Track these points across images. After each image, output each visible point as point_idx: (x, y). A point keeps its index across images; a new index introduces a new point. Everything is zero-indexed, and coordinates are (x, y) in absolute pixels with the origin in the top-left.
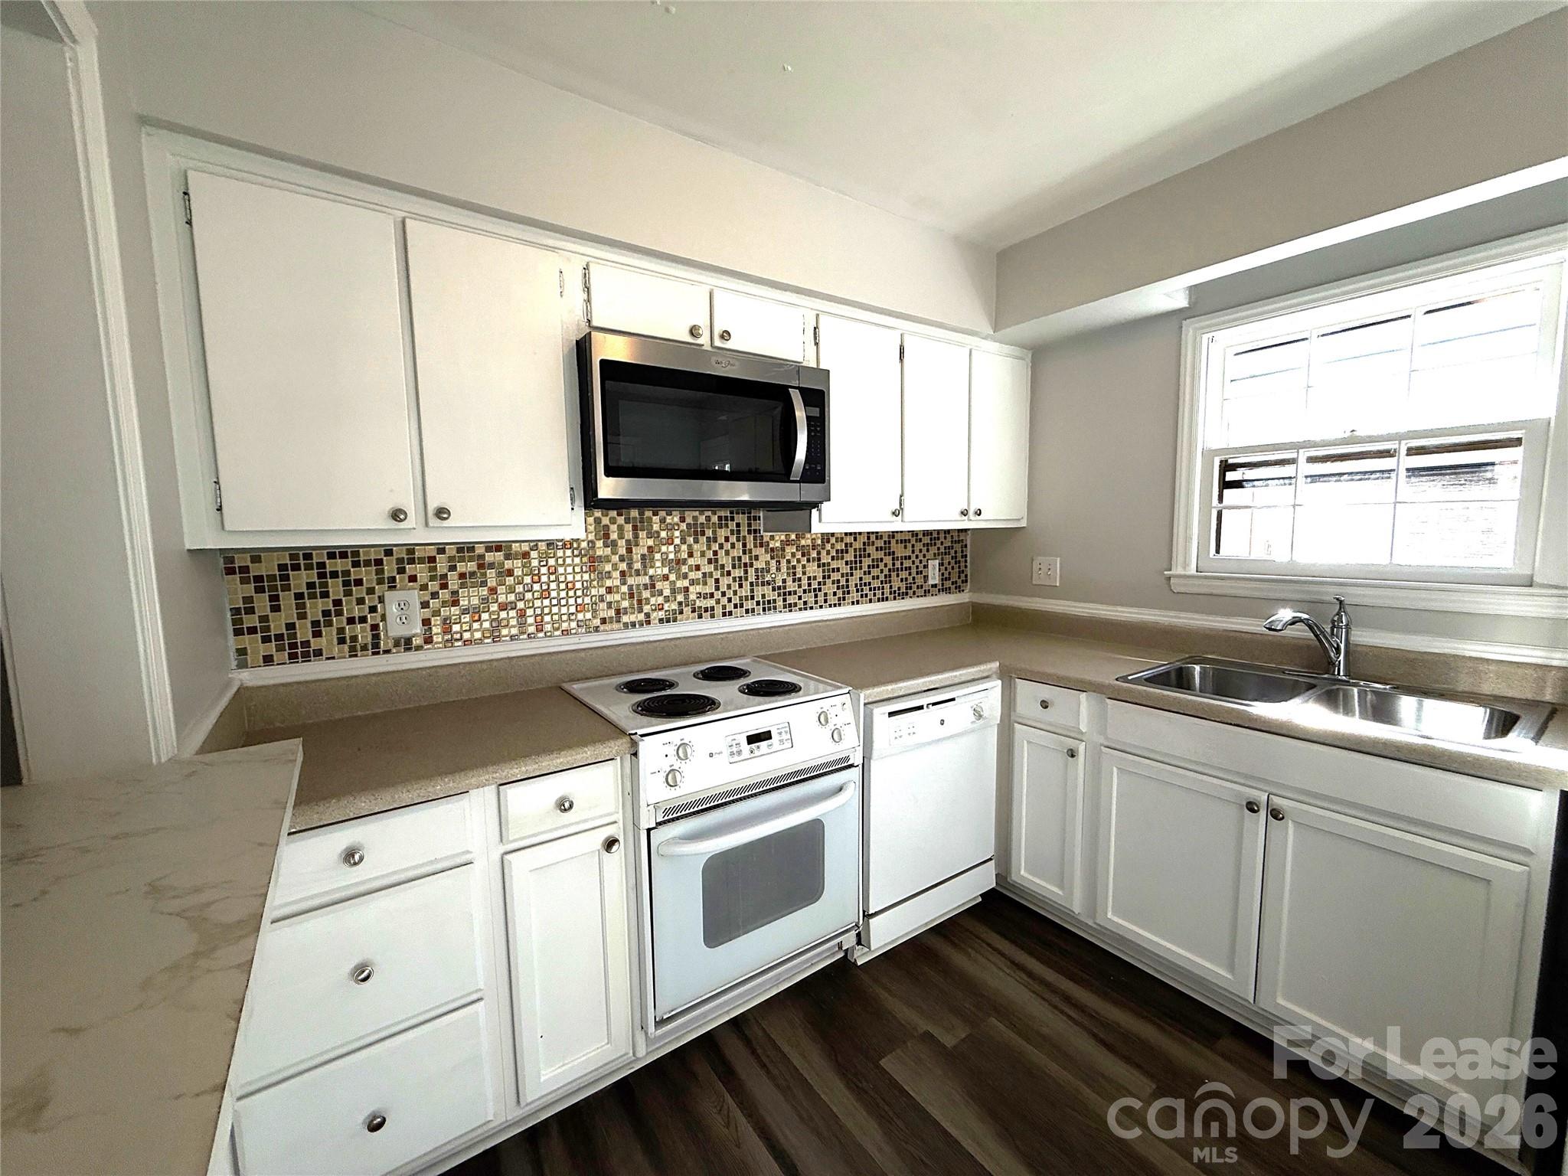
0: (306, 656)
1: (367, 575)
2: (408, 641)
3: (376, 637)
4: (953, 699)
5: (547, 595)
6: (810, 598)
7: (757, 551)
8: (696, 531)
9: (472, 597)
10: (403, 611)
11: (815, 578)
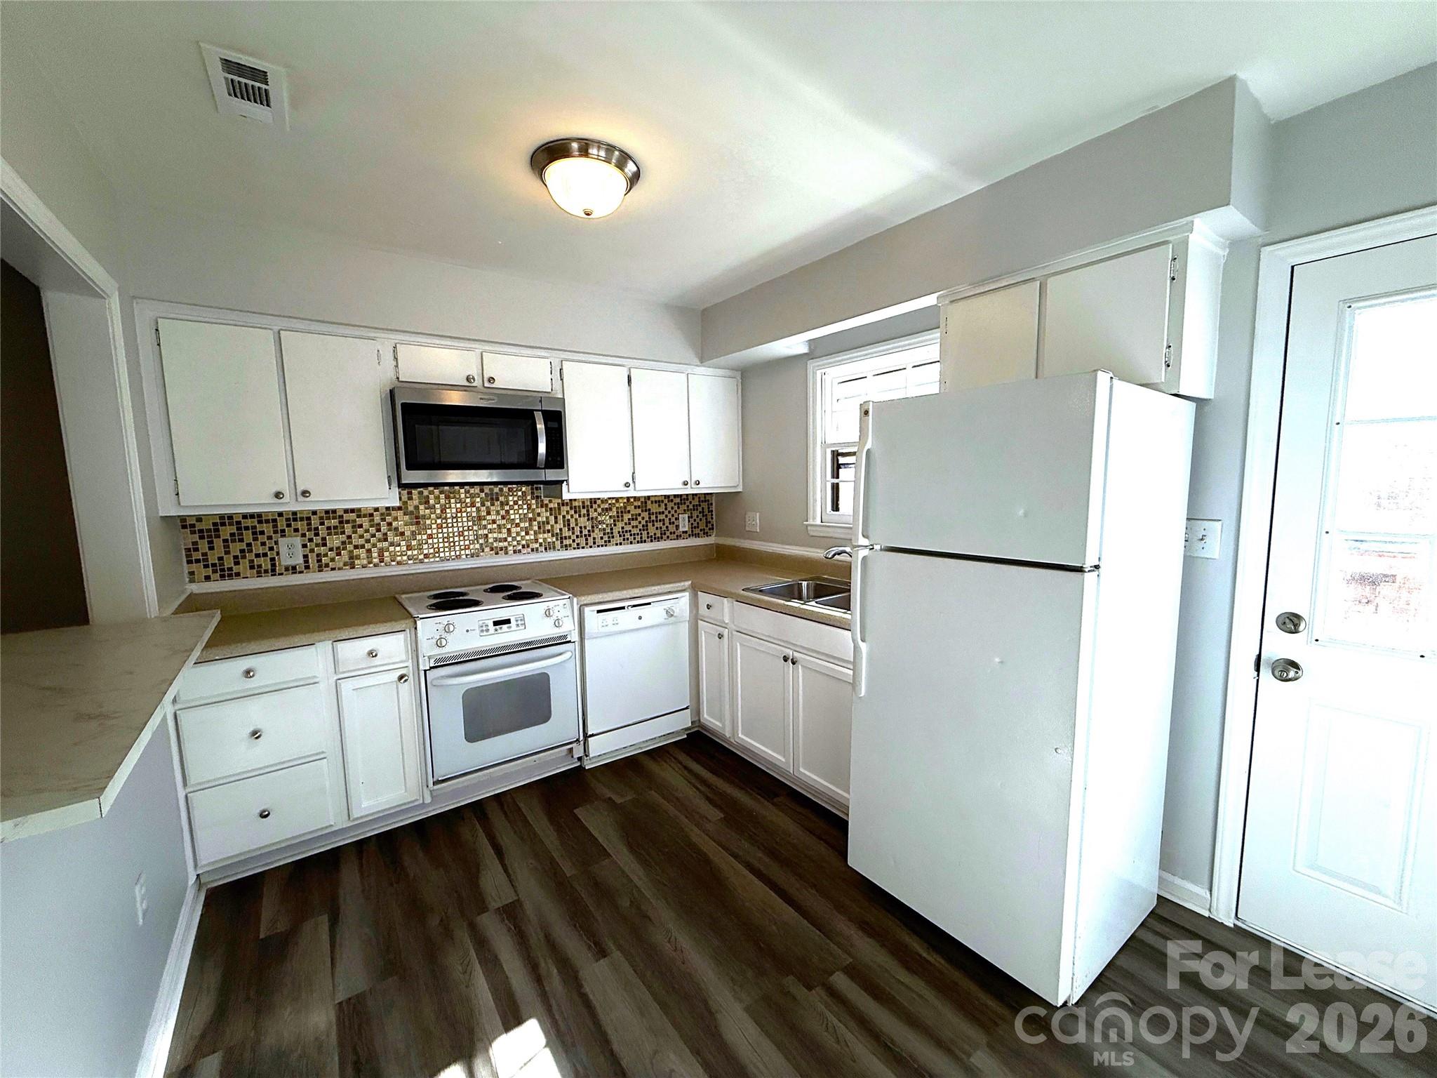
0: (230, 576)
1: (266, 528)
2: (294, 568)
3: (274, 565)
4: (649, 604)
5: (386, 540)
6: (582, 541)
7: (539, 510)
8: (493, 498)
9: (335, 541)
10: (290, 550)
11: (585, 527)
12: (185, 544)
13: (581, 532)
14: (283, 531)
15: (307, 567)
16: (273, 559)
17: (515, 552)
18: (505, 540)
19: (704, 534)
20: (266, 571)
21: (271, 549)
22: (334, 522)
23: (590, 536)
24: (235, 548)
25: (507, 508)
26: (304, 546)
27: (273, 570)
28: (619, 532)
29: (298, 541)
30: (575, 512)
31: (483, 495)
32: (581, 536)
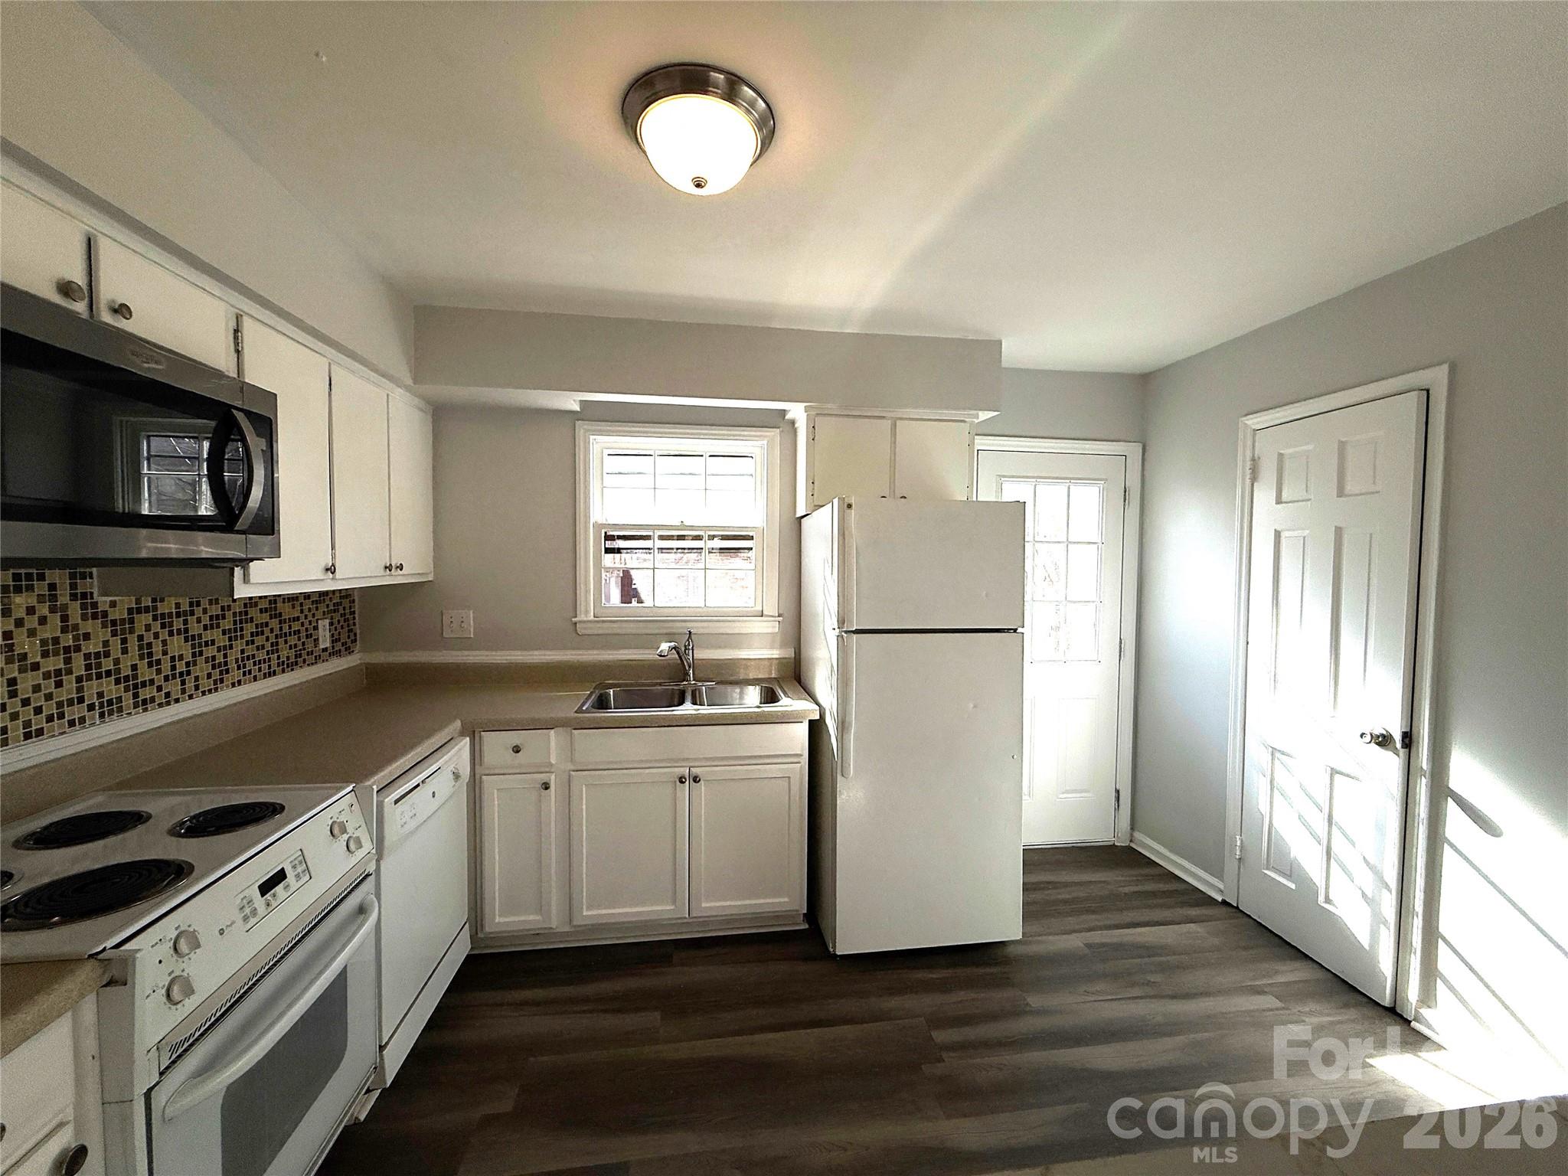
7: (87, 627)
17: (27, 736)
19: (346, 649)
23: (188, 674)
28: (237, 660)
32: (173, 678)
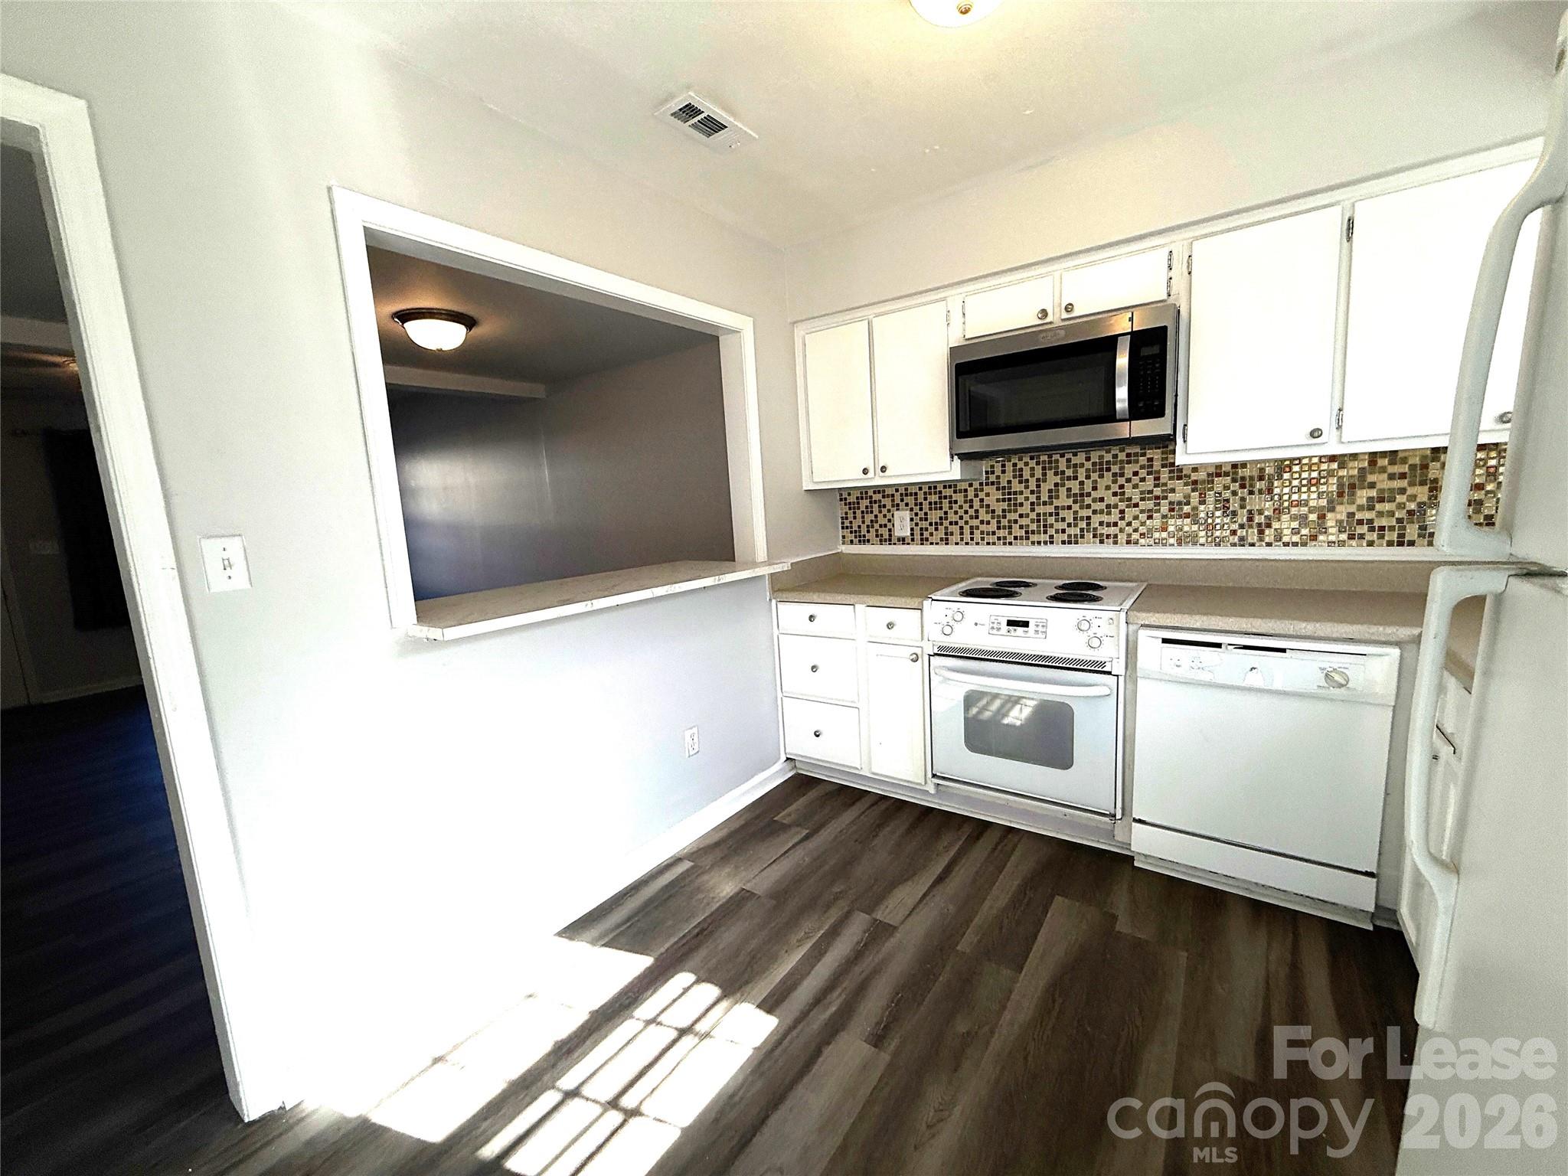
1: (887, 502)
2: (904, 539)
3: (890, 535)
4: (1283, 650)
5: (977, 517)
6: (1253, 535)
7: (1171, 484)
8: (1102, 468)
9: (934, 516)
10: (902, 522)
11: (1260, 512)
12: (842, 514)
13: (1250, 519)
14: (898, 505)
15: (913, 540)
16: (890, 530)
17: (1128, 542)
18: (1115, 524)
20: (885, 540)
21: (889, 521)
22: (934, 498)
23: (1269, 526)
24: (869, 518)
25: (1121, 481)
26: (912, 520)
27: (890, 540)
29: (907, 514)
30: (1243, 486)
31: (1088, 465)
32: (1251, 527)
